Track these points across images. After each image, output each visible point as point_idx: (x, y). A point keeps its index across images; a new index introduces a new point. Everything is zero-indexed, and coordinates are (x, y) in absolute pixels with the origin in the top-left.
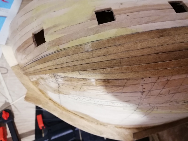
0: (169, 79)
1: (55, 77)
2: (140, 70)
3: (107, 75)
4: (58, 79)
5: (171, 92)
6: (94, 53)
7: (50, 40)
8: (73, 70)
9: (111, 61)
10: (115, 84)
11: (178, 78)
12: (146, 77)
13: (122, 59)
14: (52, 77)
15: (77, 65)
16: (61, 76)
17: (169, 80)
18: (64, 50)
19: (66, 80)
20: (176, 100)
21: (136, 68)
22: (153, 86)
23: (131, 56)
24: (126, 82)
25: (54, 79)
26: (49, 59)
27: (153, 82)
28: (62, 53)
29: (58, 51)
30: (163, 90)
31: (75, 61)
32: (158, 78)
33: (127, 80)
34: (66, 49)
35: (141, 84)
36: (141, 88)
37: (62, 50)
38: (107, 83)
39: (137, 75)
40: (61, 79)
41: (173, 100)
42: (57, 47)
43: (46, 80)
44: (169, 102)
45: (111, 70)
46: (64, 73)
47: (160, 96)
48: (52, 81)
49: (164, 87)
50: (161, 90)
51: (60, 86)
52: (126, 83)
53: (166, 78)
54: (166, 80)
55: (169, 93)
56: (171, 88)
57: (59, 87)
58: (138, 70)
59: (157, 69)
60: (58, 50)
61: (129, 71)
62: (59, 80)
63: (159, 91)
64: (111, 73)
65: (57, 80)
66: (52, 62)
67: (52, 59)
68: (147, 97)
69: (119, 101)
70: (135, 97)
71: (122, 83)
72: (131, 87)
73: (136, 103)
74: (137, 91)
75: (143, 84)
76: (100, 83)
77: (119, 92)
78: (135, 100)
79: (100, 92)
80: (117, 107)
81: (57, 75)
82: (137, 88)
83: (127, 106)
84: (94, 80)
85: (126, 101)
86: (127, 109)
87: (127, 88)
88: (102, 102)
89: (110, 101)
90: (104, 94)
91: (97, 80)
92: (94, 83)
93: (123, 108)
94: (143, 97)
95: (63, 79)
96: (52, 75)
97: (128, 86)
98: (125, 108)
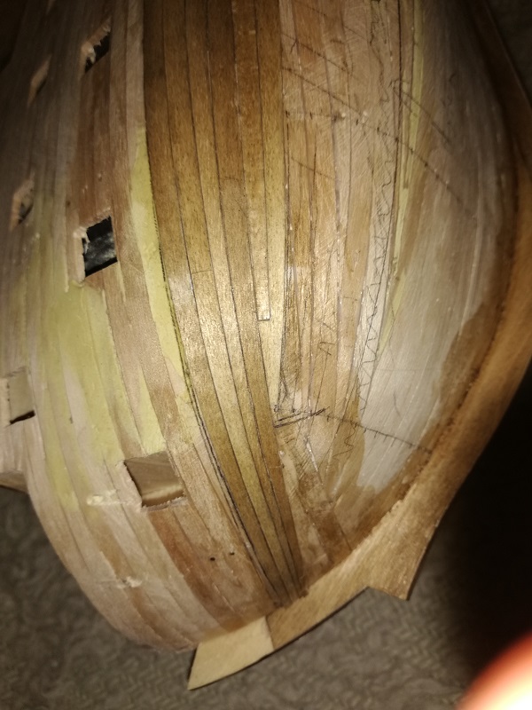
0: (292, 42)
1: (285, 421)
2: (259, 121)
3: (273, 221)
4: (294, 410)
5: (340, 38)
6: (200, 266)
7: (159, 430)
8: (253, 343)
9: (224, 207)
10: (304, 198)
11: (292, 17)
12: (281, 103)
13: (221, 176)
14: (290, 437)
15: (238, 326)
16: (283, 395)
17: (296, 41)
18: (188, 374)
19: (293, 376)
20: (369, 25)
21: (251, 130)
22: (314, 85)
23: (213, 149)
24: (297, 165)
25: (296, 428)
26: (220, 438)
27: (302, 84)
28: (200, 382)
29: (193, 399)
30: (328, 57)
31: (224, 333)
32: (288, 73)
33: (291, 160)
34: (185, 368)
35: (305, 121)
36: (321, 122)
37: (188, 381)
38: (300, 227)
39: (273, 129)
40: (292, 396)
41: (369, 32)
42: (178, 401)
43: (307, 468)
44: (373, 43)
45: (254, 209)
46: (268, 381)
47: (350, 66)
48: (306, 443)
49: (319, 55)
50: (329, 63)
51: (324, 410)
52: (301, 165)
53: (287, 49)
54: (295, 48)
55: (340, 42)
56: (324, 35)
57: (328, 412)
58: (258, 127)
59: (257, 73)
60: (188, 398)
61: (259, 153)
62: (297, 406)
63: (332, 69)
64: (266, 209)
65: (298, 417)
66: (230, 427)
67: (221, 425)
68: (354, 105)
69: (374, 197)
70: (353, 140)
71: (300, 176)
72: (316, 148)
73: (378, 141)
74: (330, 133)
75: (306, 113)
76: (303, 251)
77: (333, 190)
78: (364, 141)
79: (335, 254)
80: (398, 209)
81: (279, 409)
82: (321, 132)
83: (392, 173)
84: (289, 270)
85: (370, 171)
86: (405, 177)
87: (318, 163)
88: (378, 256)
89: (372, 226)
90: (346, 241)
91: (290, 259)
92: (303, 272)
93: (401, 188)
94: (356, 115)
95: (291, 390)
96: (281, 435)
97: (312, 158)
98: (402, 182)
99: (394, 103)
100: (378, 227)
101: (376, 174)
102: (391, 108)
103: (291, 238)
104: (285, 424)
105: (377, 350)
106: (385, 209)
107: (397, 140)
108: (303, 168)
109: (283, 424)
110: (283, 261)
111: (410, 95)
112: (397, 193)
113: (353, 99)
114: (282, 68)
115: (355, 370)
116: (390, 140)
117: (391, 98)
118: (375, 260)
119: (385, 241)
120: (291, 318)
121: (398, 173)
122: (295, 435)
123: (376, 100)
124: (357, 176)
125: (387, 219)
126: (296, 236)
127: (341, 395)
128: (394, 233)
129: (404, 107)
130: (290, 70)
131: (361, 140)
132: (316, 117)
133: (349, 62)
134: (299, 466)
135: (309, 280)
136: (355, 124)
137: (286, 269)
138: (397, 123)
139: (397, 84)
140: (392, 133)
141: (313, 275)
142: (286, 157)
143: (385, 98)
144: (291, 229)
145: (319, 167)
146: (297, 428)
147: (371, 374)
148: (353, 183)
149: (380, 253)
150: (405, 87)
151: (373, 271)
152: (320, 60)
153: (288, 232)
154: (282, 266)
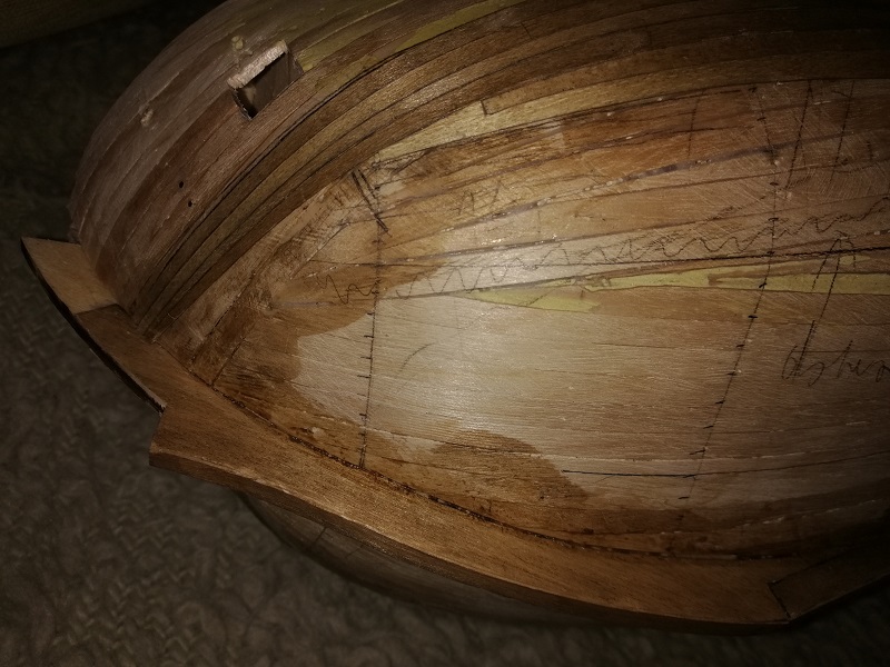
0: (847, 93)
1: (362, 183)
3: (611, 88)
4: (377, 188)
5: (877, 154)
9: (612, 36)
10: (652, 123)
11: (879, 94)
12: (764, 80)
13: (650, 28)
16: (395, 165)
17: (851, 98)
18: (400, 55)
22: (803, 121)
24: (693, 106)
27: (798, 106)
29: (371, 70)
30: (845, 139)
32: (805, 87)
33: (695, 99)
35: (753, 112)
36: (758, 133)
37: (391, 58)
38: (615, 125)
39: (728, 72)
40: (395, 178)
42: (365, 58)
45: (620, 65)
48: (340, 223)
49: (844, 127)
50: (838, 139)
51: (386, 230)
52: (694, 112)
53: (836, 87)
54: (840, 96)
56: (872, 132)
57: (385, 237)
58: (724, 56)
60: (370, 66)
61: (692, 60)
63: (832, 144)
65: (370, 198)
66: (344, 118)
67: (343, 109)
68: (795, 176)
69: (683, 227)
70: (748, 180)
71: (680, 113)
72: (720, 129)
73: (760, 221)
74: (748, 146)
75: (762, 111)
76: (584, 136)
77: (675, 161)
78: (752, 199)
79: (591, 182)
80: (679, 272)
81: (376, 168)
82: (745, 133)
83: (722, 252)
84: (555, 124)
85: (715, 214)
86: (724, 276)
87: (704, 135)
88: (605, 250)
89: (644, 233)
90: (613, 194)
91: (569, 120)
92: (558, 142)
93: (707, 272)
94: (783, 182)
95: (403, 173)
96: (344, 185)
97: (707, 125)
98: (715, 271)
99: (818, 243)
100: (645, 241)
101: (715, 225)
102: (810, 239)
103: (596, 116)
104: (358, 184)
105: (480, 289)
106: (672, 249)
107: (771, 253)
108: (691, 115)
109: (358, 180)
110: (563, 112)
111: (838, 271)
112: (698, 265)
113: (802, 175)
114: (809, 81)
115: (448, 260)
116: (765, 242)
117: (825, 236)
118: (598, 248)
119: (628, 259)
120: (494, 143)
121: (726, 262)
122: (348, 204)
123: (812, 211)
124: (703, 193)
125: (658, 255)
126: (601, 122)
127: (410, 250)
128: (644, 271)
129: (819, 262)
130: (810, 90)
131: (753, 192)
132: (761, 125)
133: (849, 167)
134: (309, 230)
135: (549, 154)
136: (771, 180)
137: (556, 118)
138: (794, 251)
139: (847, 246)
140: (777, 244)
141: (557, 157)
142: (698, 93)
143: (822, 226)
144: (609, 114)
145: (697, 137)
146: (357, 202)
147: (446, 290)
148: (692, 190)
149: (611, 253)
150: (846, 260)
151: (584, 249)
152: (837, 129)
153: (603, 110)
154: (558, 112)
